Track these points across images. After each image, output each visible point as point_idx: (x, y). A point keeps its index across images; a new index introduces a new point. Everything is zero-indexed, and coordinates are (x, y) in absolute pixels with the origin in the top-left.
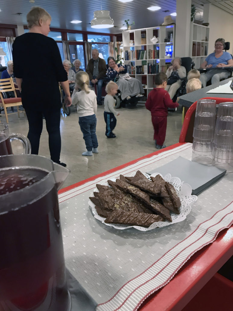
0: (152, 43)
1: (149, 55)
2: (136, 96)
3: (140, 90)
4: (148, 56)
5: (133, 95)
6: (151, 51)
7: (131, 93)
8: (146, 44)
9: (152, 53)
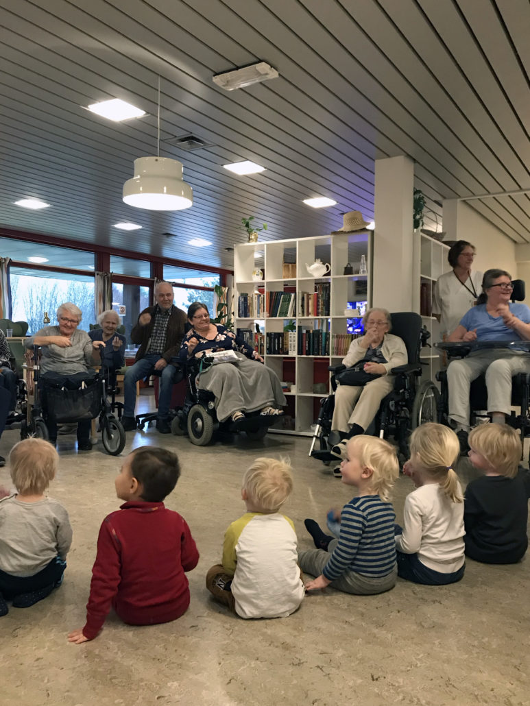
0: (311, 275)
1: (303, 306)
2: (260, 411)
3: (272, 395)
4: (300, 308)
5: (251, 407)
6: (308, 295)
7: (248, 402)
8: (295, 277)
9: (311, 302)
